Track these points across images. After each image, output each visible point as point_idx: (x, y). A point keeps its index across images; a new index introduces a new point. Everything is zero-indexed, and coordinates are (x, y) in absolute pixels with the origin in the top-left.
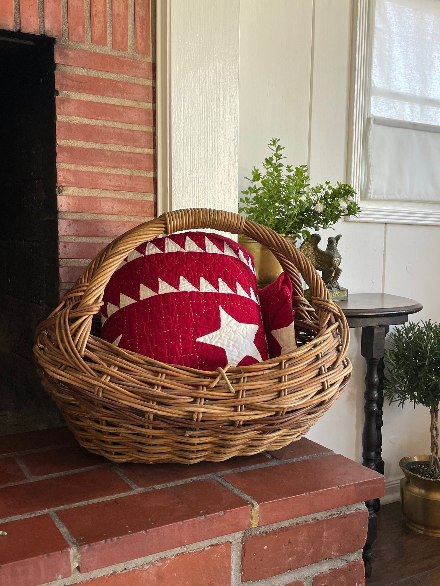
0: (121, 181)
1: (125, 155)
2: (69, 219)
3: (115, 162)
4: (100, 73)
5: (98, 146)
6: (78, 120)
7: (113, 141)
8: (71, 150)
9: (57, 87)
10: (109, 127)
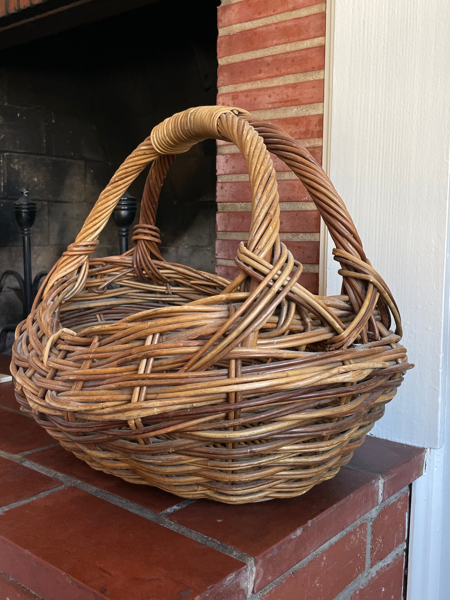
0: (282, 94)
1: (289, 56)
2: (227, 154)
3: (277, 70)
5: (258, 54)
6: (237, 28)
7: (275, 42)
10: (270, 25)
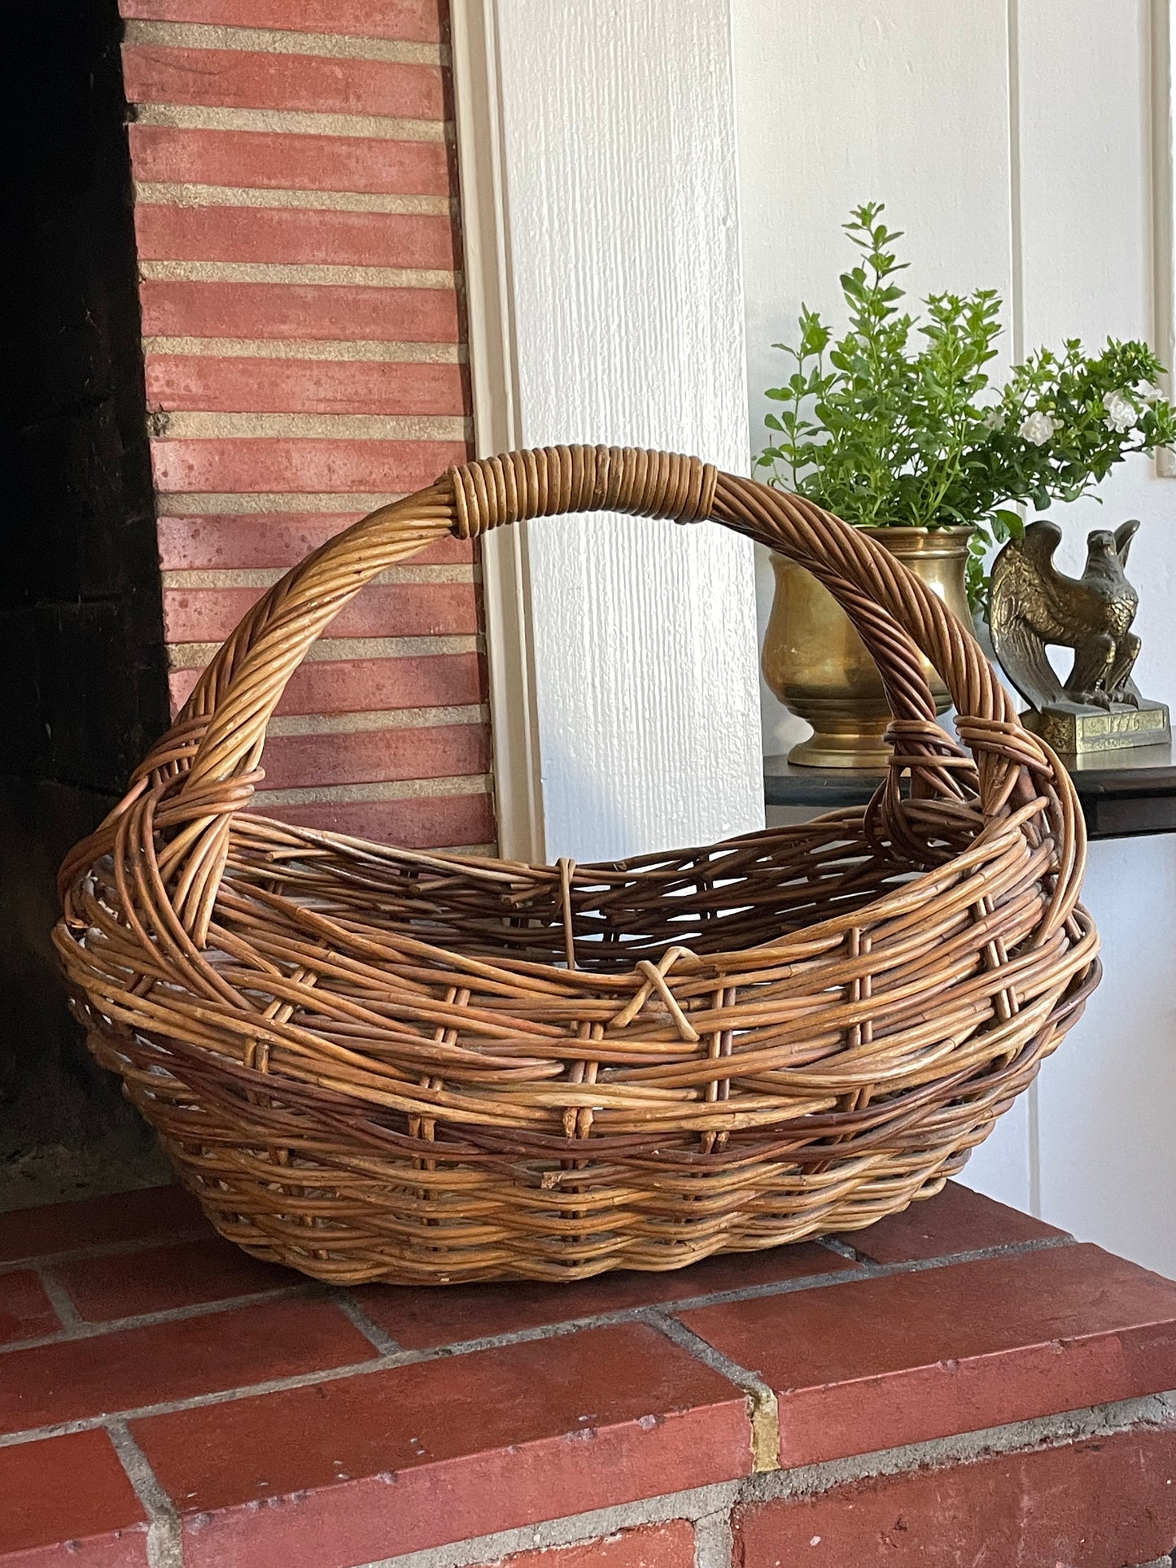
0: (353, 383)
1: (362, 296)
2: (192, 516)
3: (332, 323)
4: (267, 37)
5: (274, 274)
6: (202, 194)
7: (321, 255)
8: (185, 293)
9: (131, 95)
10: (305, 211)
